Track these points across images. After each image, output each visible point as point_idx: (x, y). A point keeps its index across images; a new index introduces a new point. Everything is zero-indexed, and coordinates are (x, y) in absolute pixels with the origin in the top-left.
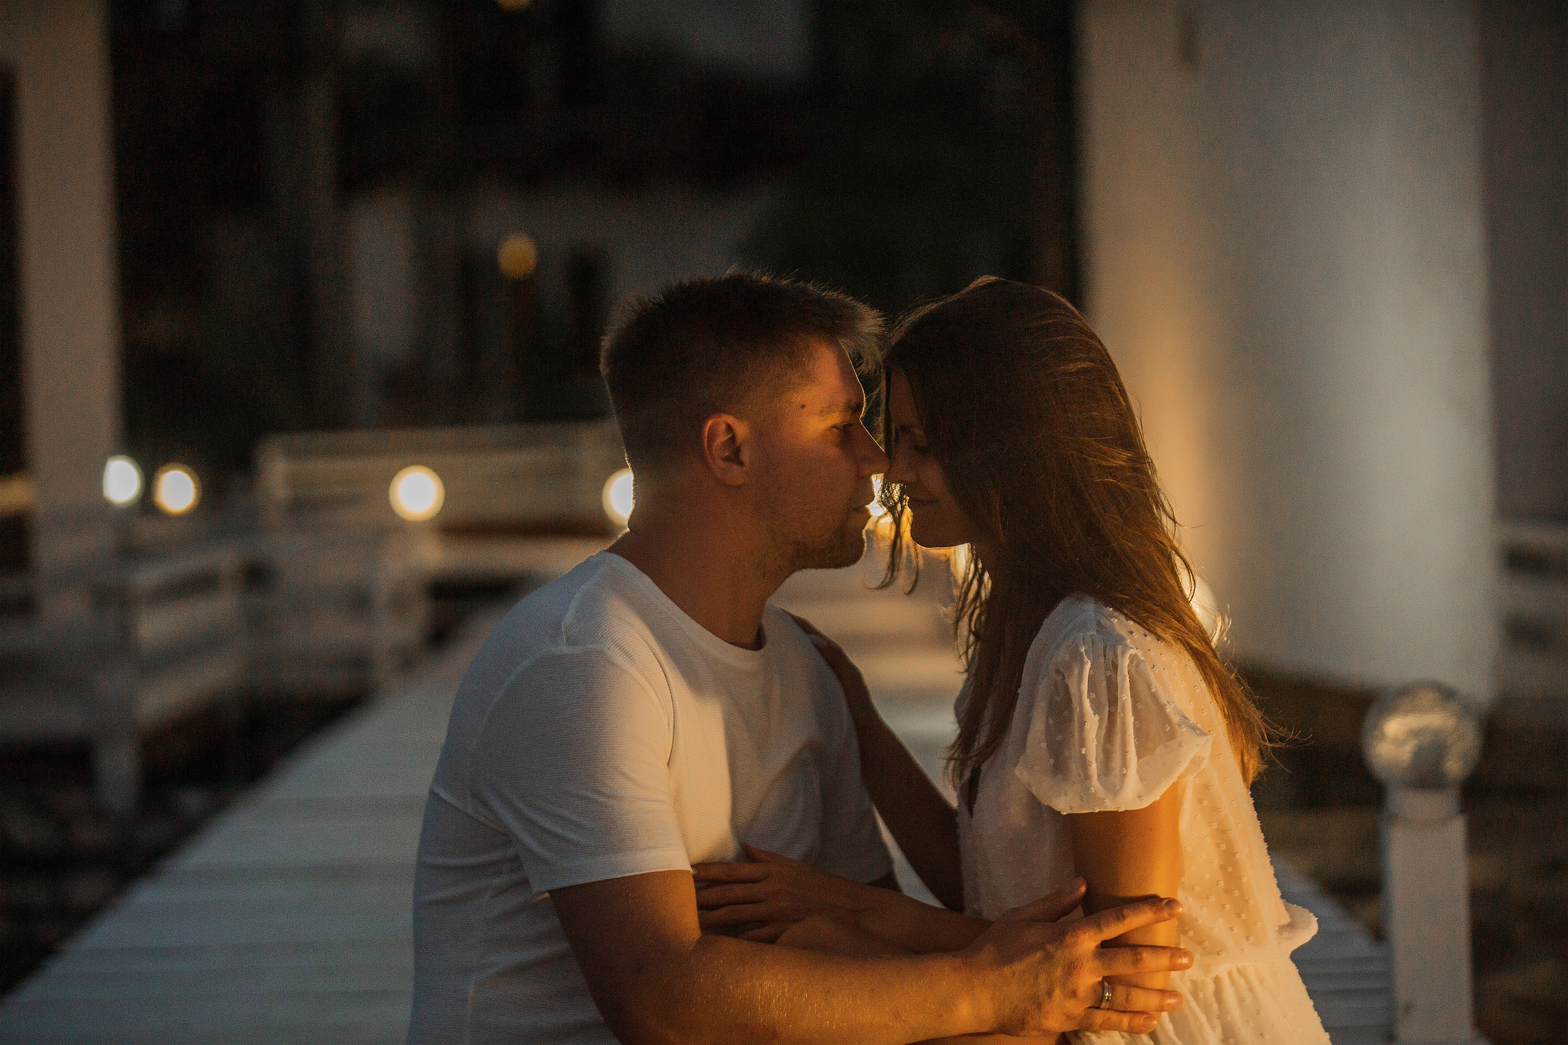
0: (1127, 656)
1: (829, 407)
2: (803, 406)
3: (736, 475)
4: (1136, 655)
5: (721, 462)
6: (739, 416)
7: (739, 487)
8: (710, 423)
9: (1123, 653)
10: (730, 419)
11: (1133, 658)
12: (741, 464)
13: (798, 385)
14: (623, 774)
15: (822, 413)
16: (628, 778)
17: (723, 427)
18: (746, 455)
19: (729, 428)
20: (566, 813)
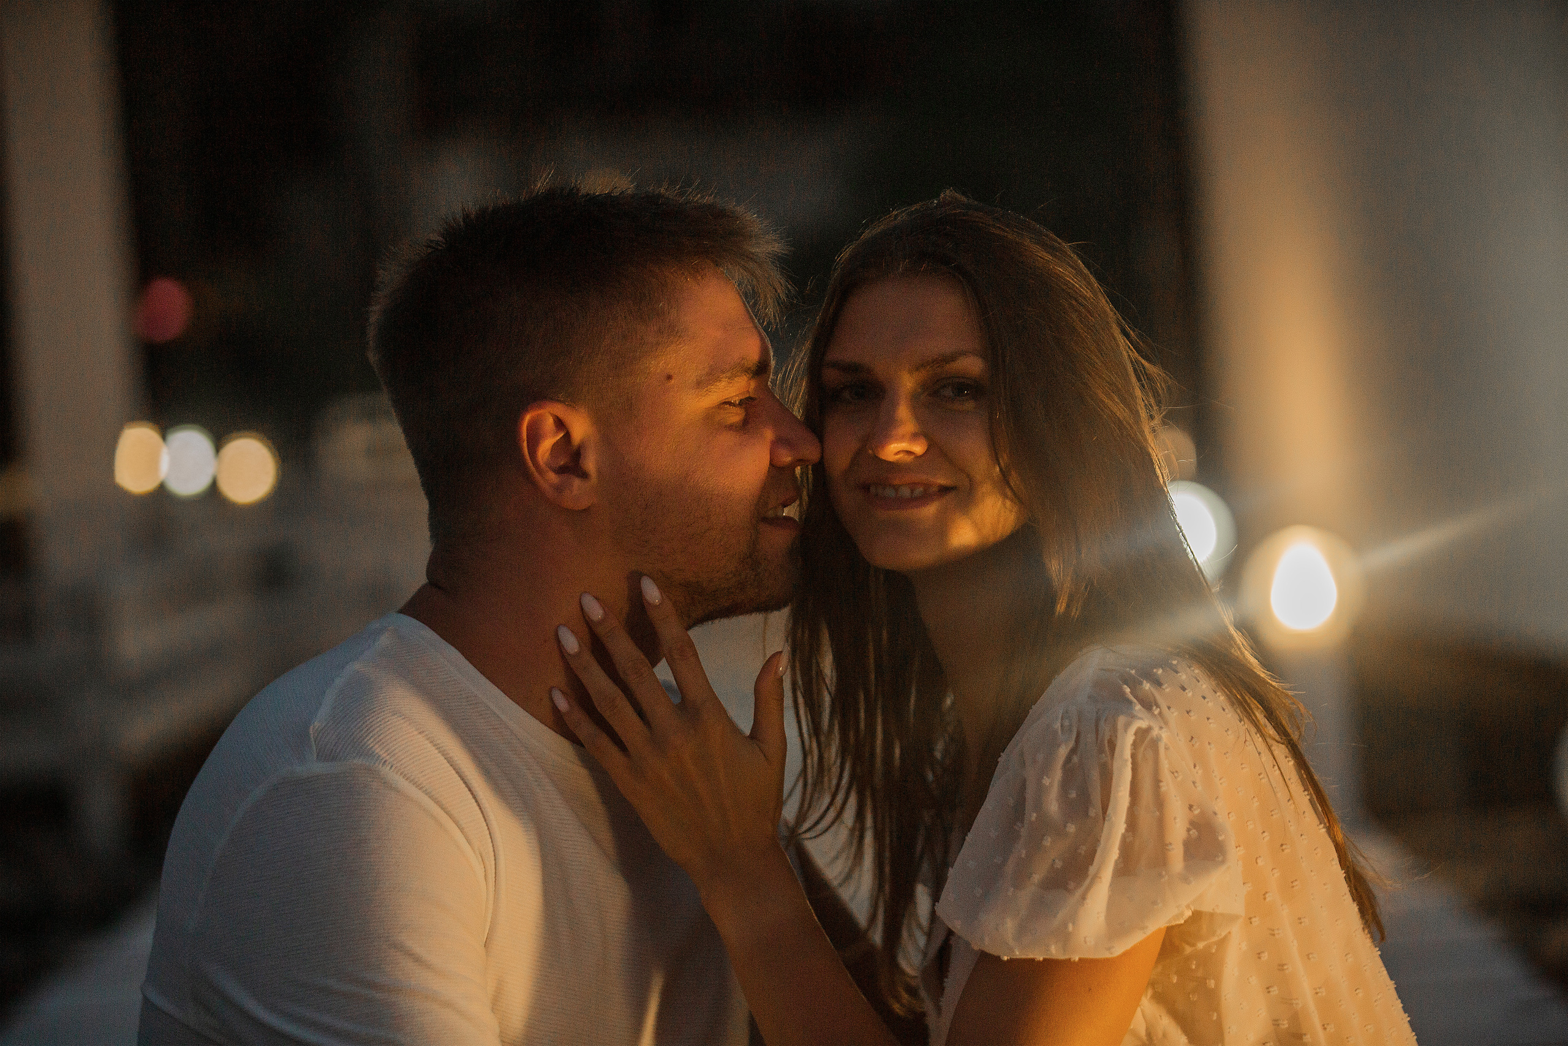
0: (1132, 730)
1: (709, 374)
2: (669, 377)
3: (578, 492)
4: (1149, 730)
5: (552, 477)
6: (572, 401)
7: (586, 510)
8: (528, 418)
9: (1127, 726)
10: (559, 410)
11: (1142, 734)
12: (584, 475)
13: (658, 344)
14: (410, 954)
15: (699, 384)
16: (418, 960)
17: (550, 421)
18: (590, 463)
19: (560, 424)
20: (327, 1019)
